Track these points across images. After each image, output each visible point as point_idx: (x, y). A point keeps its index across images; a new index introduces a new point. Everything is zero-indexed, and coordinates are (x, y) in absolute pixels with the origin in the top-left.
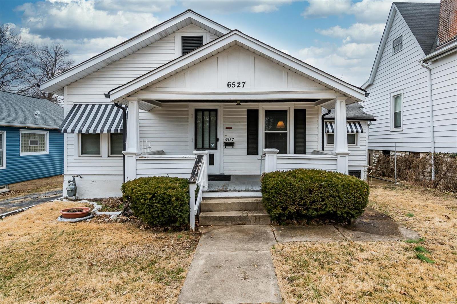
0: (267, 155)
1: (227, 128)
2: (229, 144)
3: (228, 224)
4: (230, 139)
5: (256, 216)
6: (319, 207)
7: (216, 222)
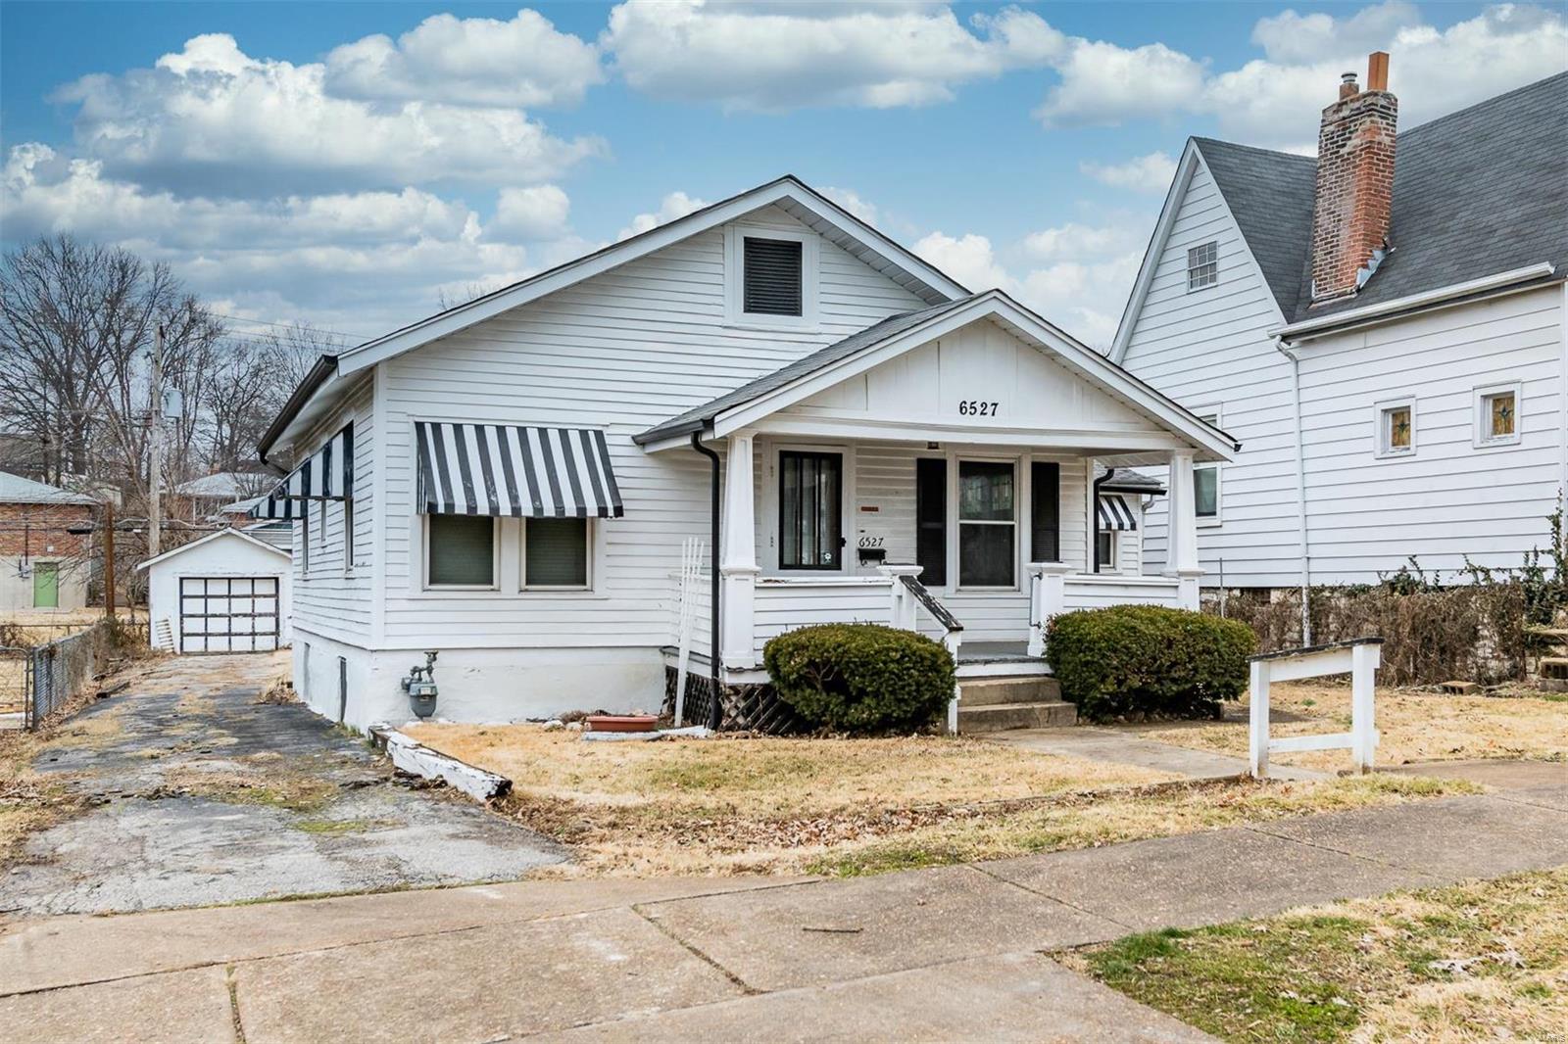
0: (1045, 576)
1: (864, 509)
2: (871, 555)
3: (994, 728)
4: (872, 541)
5: (1049, 709)
6: (1183, 674)
7: (970, 725)
